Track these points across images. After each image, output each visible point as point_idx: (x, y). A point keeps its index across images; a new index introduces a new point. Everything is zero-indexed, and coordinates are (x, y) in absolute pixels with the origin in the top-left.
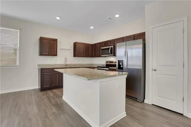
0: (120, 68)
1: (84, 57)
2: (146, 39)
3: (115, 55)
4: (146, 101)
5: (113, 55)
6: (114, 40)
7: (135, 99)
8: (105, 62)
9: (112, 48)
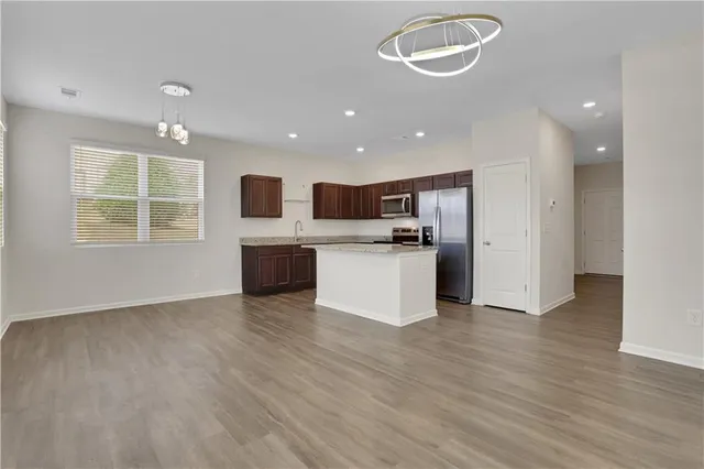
0: (427, 242)
1: (339, 218)
2: (474, 185)
3: (415, 214)
4: (474, 302)
5: (410, 214)
6: (412, 180)
7: (455, 300)
8: (391, 231)
9: (407, 199)
